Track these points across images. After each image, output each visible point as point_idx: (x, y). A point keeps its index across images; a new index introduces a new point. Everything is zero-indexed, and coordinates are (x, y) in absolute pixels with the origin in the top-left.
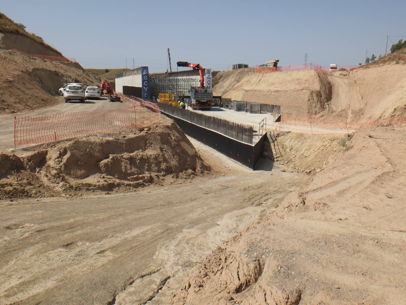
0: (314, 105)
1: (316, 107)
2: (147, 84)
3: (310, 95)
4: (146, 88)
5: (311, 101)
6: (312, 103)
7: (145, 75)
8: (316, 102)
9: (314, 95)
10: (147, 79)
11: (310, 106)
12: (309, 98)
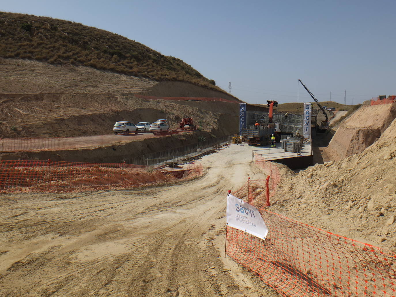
0: (357, 146)
1: (358, 149)
2: (244, 120)
3: (356, 135)
4: (243, 123)
5: (355, 141)
6: (355, 144)
7: (243, 111)
8: (361, 143)
9: (361, 135)
10: (244, 115)
11: (351, 147)
12: (353, 138)
